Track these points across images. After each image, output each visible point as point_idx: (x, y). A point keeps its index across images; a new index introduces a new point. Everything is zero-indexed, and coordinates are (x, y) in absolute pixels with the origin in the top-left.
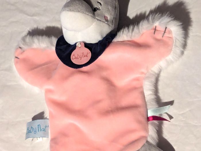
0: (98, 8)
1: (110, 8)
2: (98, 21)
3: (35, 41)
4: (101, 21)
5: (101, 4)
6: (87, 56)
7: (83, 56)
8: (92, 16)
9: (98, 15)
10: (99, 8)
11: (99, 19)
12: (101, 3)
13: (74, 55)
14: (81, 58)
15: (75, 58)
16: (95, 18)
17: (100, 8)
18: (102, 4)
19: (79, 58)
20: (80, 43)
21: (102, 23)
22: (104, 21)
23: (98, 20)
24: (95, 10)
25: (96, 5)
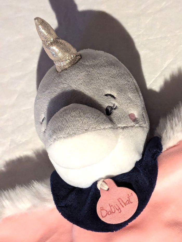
0: (112, 106)
1: (130, 95)
2: (125, 130)
3: (4, 204)
4: (127, 127)
5: (113, 96)
6: (129, 202)
7: (123, 204)
8: (111, 128)
9: (120, 120)
10: (114, 104)
11: (124, 125)
12: (112, 94)
13: (102, 209)
14: (119, 208)
15: (107, 214)
16: (117, 128)
17: (117, 104)
18: (115, 95)
19: (117, 211)
20: (104, 181)
21: (130, 130)
22: (133, 124)
23: (123, 128)
24: (108, 112)
25: (106, 103)
